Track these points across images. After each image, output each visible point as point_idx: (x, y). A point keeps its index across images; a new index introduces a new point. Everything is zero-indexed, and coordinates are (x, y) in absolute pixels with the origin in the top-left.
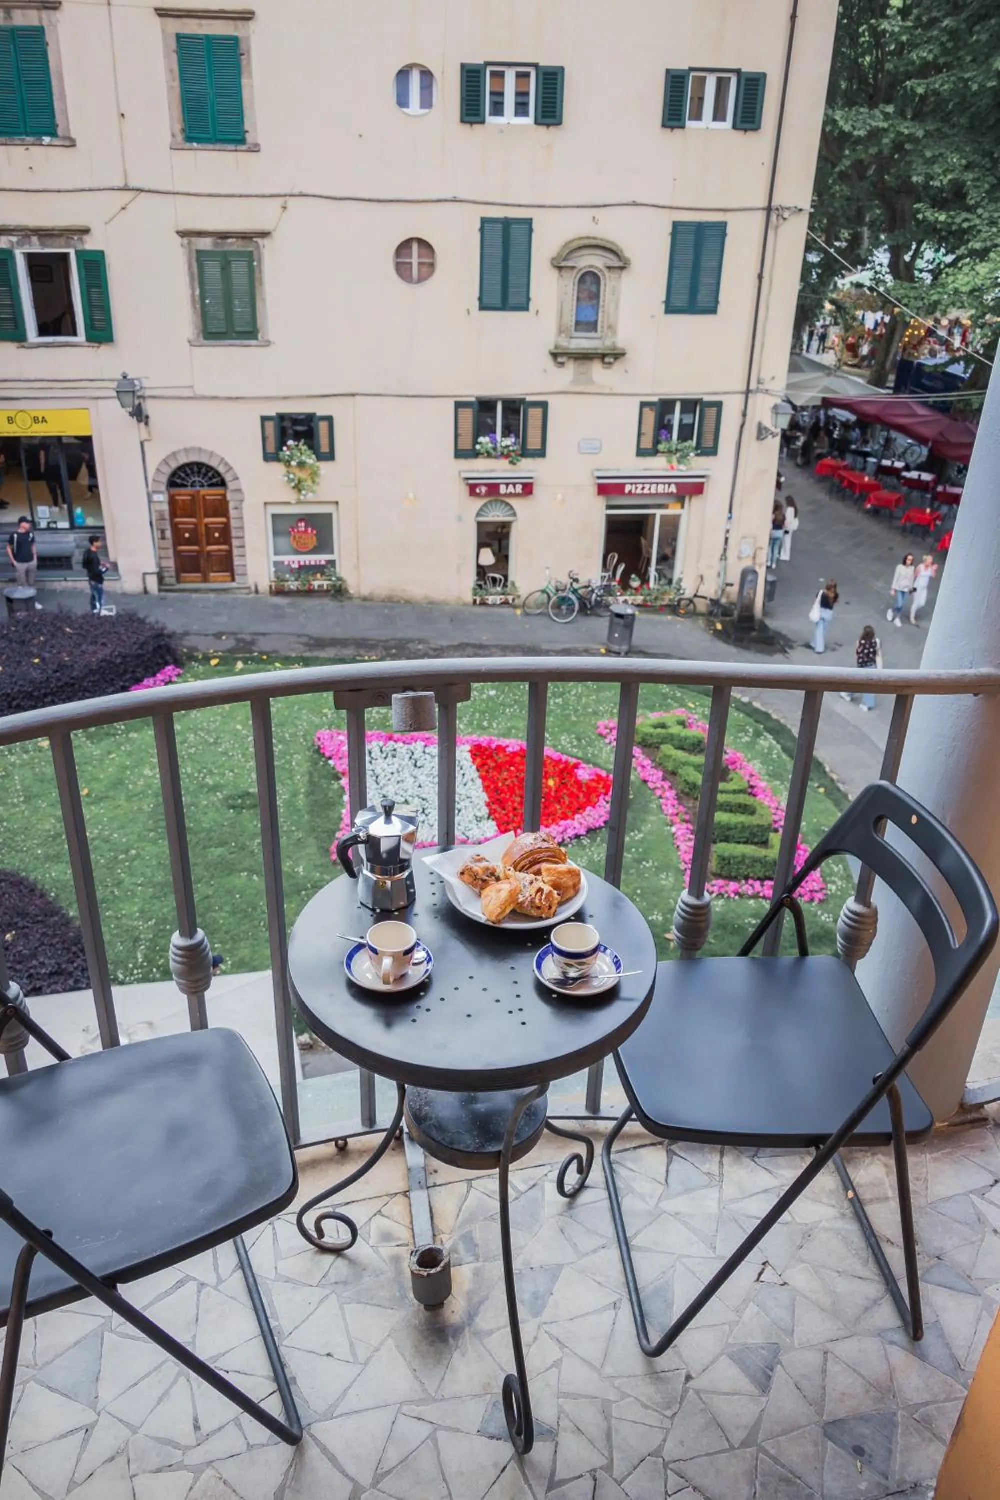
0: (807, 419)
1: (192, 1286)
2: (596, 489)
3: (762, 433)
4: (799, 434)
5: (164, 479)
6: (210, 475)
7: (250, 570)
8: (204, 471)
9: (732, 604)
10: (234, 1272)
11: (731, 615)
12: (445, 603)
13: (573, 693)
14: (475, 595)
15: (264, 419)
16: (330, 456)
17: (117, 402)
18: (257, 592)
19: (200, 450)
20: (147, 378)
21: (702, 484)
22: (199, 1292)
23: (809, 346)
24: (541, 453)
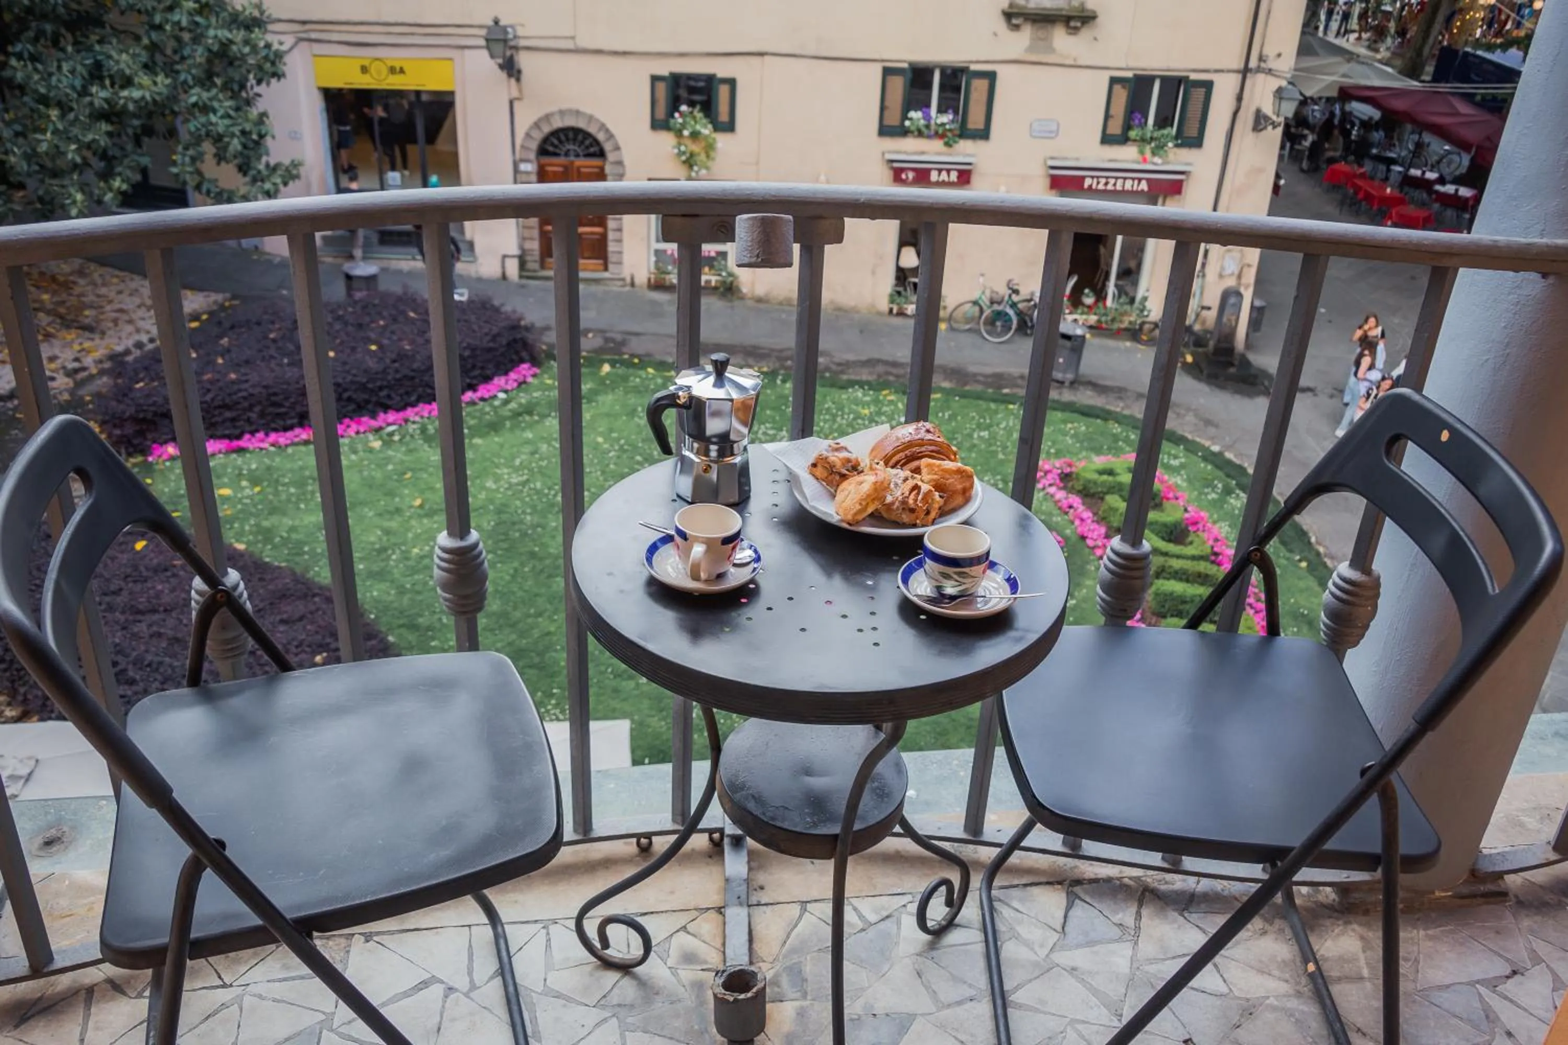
0: (1318, 115)
1: (437, 990)
2: (1047, 182)
3: (1260, 122)
4: (1306, 132)
5: (534, 145)
6: (587, 142)
7: (627, 258)
8: (580, 137)
9: (1206, 331)
10: (492, 978)
11: (1205, 346)
12: (855, 310)
13: (1002, 426)
14: (892, 301)
15: (655, 79)
16: (730, 127)
17: (485, 53)
18: (633, 284)
19: (578, 113)
20: (522, 25)
21: (1180, 182)
22: (446, 997)
23: (1326, 27)
24: (984, 134)
